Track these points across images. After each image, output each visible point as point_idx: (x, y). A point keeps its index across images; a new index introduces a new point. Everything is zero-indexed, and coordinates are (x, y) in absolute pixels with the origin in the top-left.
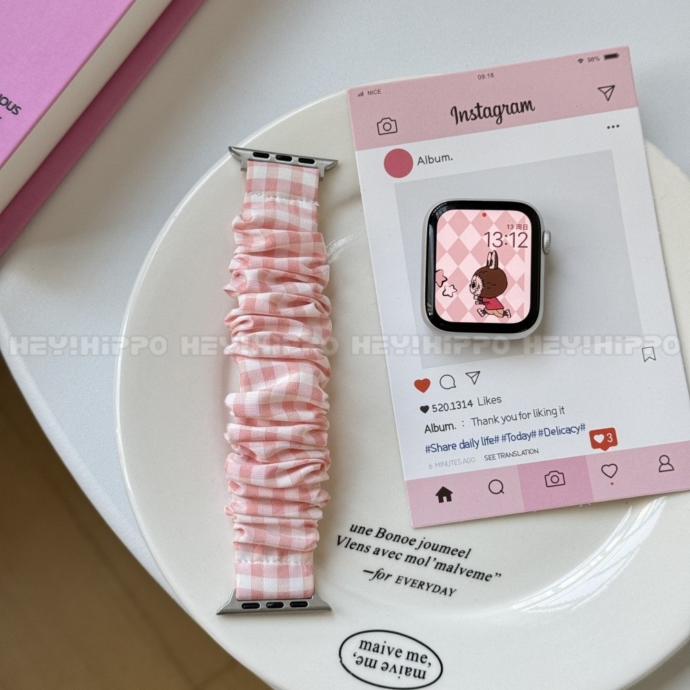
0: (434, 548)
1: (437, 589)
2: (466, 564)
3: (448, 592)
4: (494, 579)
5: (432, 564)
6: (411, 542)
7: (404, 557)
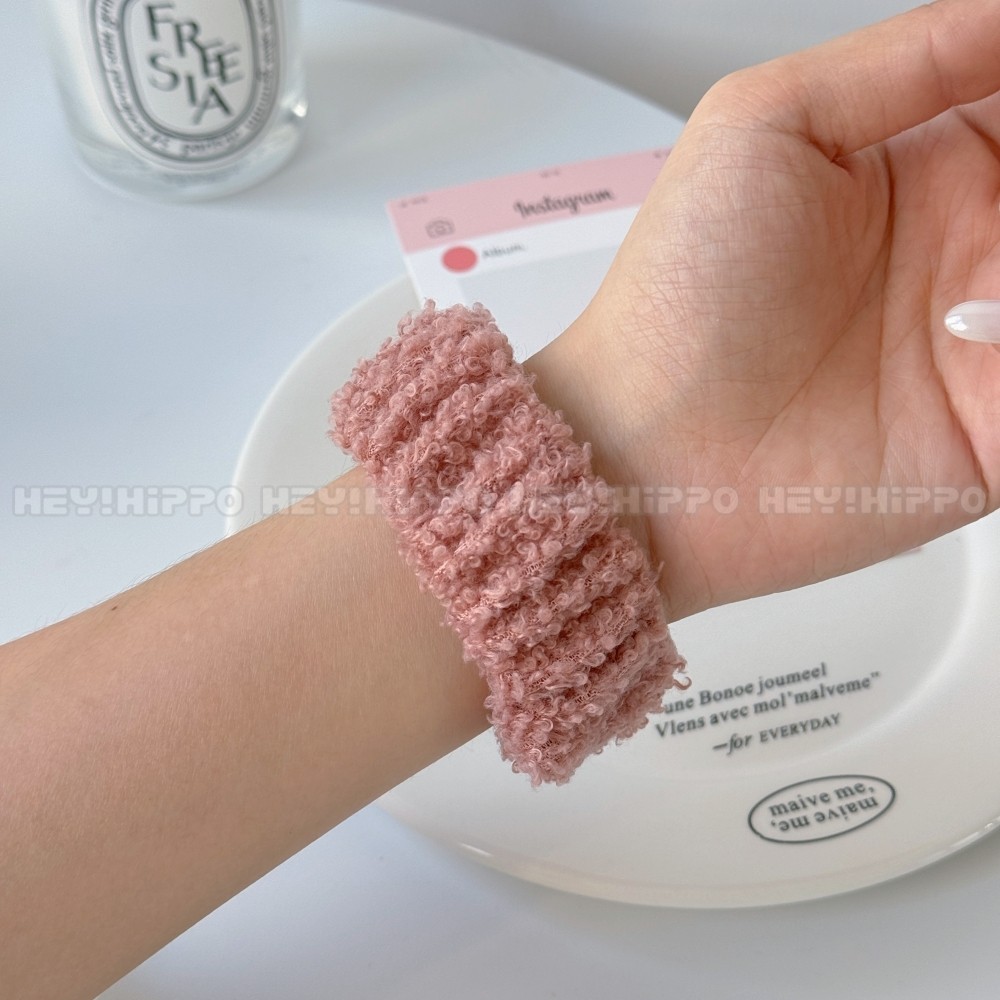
0: (781, 682)
1: (816, 725)
2: (830, 681)
3: (832, 721)
4: (875, 683)
5: (790, 701)
6: (749, 689)
7: (751, 710)
